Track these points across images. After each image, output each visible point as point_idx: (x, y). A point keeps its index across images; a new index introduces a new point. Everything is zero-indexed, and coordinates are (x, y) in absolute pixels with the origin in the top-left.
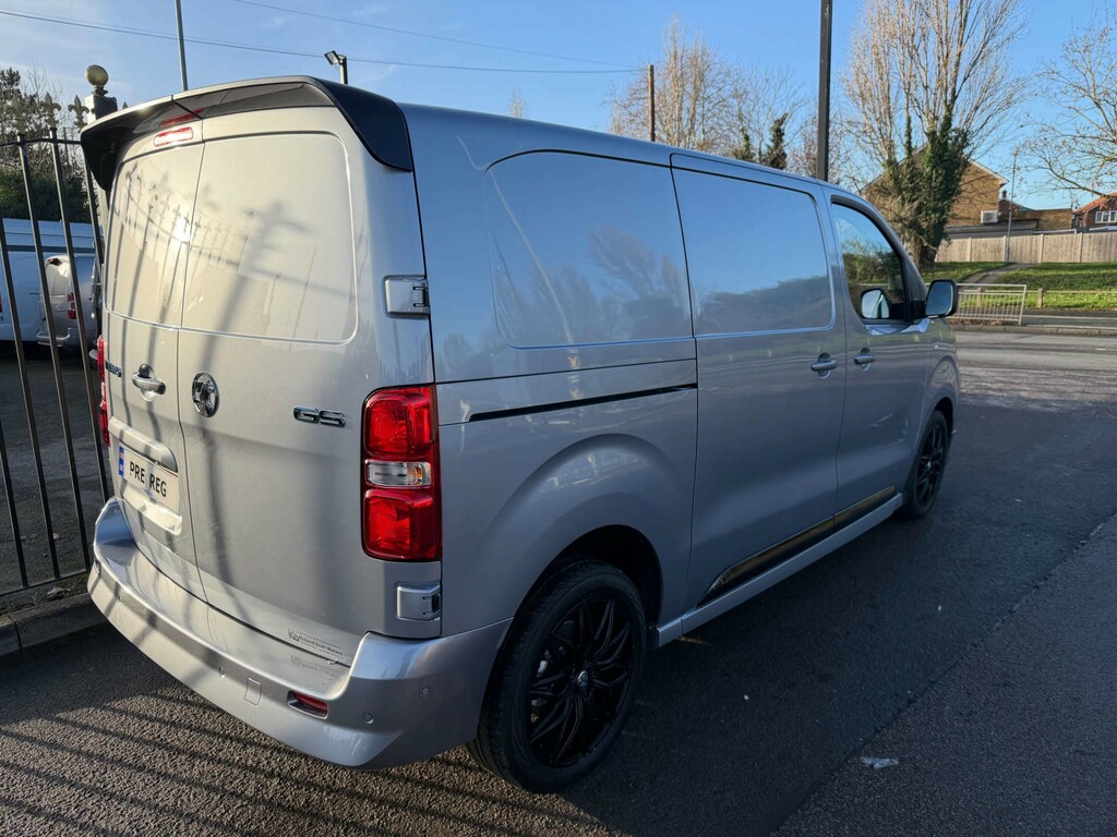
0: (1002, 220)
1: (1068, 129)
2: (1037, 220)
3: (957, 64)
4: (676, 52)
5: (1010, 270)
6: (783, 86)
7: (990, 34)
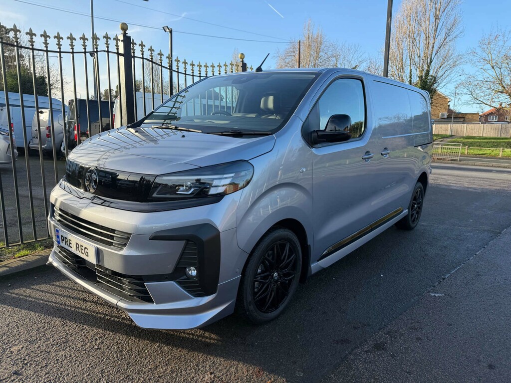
0: (449, 117)
1: (480, 78)
2: (464, 118)
3: (433, 47)
4: (309, 36)
5: (453, 138)
6: (356, 53)
7: (448, 35)
